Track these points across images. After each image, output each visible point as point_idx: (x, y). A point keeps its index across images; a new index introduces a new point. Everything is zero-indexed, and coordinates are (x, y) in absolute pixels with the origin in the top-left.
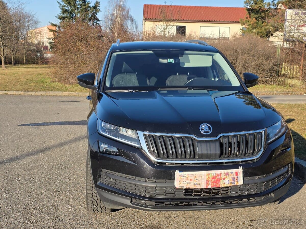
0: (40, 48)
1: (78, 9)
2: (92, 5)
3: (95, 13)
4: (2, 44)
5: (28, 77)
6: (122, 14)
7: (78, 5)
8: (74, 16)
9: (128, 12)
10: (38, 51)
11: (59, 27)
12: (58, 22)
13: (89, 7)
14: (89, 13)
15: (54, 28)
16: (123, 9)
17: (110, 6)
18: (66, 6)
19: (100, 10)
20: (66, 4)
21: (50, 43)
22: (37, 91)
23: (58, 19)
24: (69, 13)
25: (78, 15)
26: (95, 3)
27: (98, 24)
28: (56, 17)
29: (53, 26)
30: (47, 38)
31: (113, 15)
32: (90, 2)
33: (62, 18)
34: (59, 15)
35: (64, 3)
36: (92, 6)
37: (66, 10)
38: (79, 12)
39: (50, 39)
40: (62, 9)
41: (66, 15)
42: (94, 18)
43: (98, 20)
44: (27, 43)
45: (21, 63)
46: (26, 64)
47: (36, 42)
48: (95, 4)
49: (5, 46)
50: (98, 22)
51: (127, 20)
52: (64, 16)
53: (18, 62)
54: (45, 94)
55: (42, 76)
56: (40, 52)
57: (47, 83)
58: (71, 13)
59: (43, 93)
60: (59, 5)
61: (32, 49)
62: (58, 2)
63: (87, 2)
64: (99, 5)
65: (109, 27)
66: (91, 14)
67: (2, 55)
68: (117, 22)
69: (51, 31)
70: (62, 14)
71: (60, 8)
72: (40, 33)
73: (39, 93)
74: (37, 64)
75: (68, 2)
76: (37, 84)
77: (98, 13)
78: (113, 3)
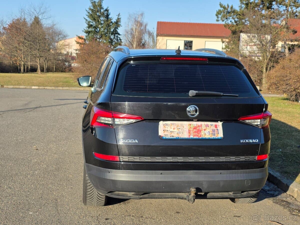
0: (68, 58)
1: (101, 24)
2: (114, 20)
3: (116, 28)
4: (39, 55)
5: (58, 79)
6: (141, 28)
7: (102, 21)
8: (98, 30)
9: (145, 27)
10: (66, 61)
11: (85, 40)
12: (84, 35)
13: (112, 22)
14: (111, 28)
15: (80, 41)
16: (141, 25)
17: (129, 22)
18: (91, 22)
19: (121, 25)
20: (92, 20)
21: (77, 54)
22: (63, 87)
23: (85, 33)
24: (94, 27)
25: (101, 29)
26: (116, 18)
27: (119, 37)
28: (83, 31)
29: (80, 39)
30: (74, 50)
31: (132, 29)
32: (112, 18)
33: (88, 32)
34: (85, 29)
35: (90, 19)
36: (114, 22)
37: (92, 25)
38: (102, 27)
39: (76, 50)
40: (88, 24)
41: (91, 29)
42: (115, 33)
43: (119, 34)
44: (57, 53)
45: (51, 71)
46: (55, 72)
47: (65, 53)
48: (116, 20)
49: (41, 57)
50: (119, 36)
51: (145, 34)
52: (89, 30)
53: (49, 70)
54: (69, 89)
55: (67, 79)
56: (69, 62)
57: (71, 83)
58: (96, 27)
59: (67, 88)
60: (85, 21)
61: (61, 59)
62: (85, 18)
63: (110, 18)
64: (120, 21)
65: (129, 40)
66: (113, 29)
67: (39, 64)
68: (135, 36)
69: (78, 43)
70: (87, 29)
71: (86, 23)
72: (68, 45)
73: (65, 88)
74: (65, 72)
75: (93, 18)
76: (63, 83)
77: (119, 28)
78: (132, 19)
